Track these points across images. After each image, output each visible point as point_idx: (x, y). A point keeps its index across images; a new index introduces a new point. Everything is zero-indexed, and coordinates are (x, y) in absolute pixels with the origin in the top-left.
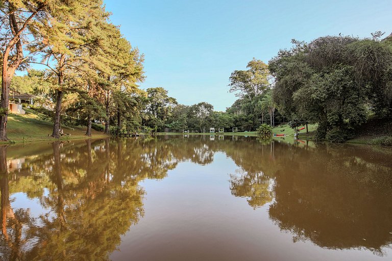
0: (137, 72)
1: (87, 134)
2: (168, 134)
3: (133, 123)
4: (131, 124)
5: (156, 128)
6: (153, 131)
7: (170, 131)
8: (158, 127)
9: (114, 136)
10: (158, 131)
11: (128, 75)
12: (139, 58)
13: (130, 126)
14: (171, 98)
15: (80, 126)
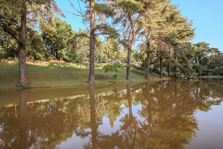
0: (192, 32)
1: (160, 77)
2: (212, 77)
3: (189, 69)
4: (188, 70)
5: (201, 72)
6: (198, 75)
7: (213, 75)
8: (203, 72)
9: (174, 79)
10: (202, 75)
11: (184, 36)
12: (189, 24)
13: (187, 71)
14: (213, 48)
15: (153, 73)
